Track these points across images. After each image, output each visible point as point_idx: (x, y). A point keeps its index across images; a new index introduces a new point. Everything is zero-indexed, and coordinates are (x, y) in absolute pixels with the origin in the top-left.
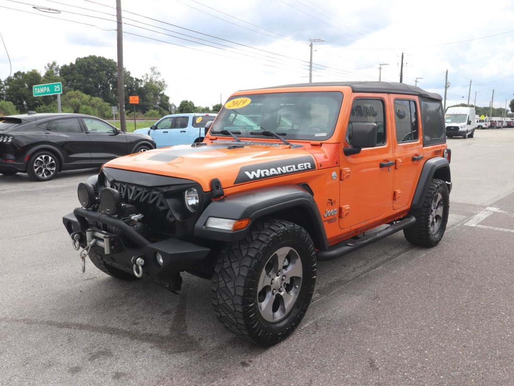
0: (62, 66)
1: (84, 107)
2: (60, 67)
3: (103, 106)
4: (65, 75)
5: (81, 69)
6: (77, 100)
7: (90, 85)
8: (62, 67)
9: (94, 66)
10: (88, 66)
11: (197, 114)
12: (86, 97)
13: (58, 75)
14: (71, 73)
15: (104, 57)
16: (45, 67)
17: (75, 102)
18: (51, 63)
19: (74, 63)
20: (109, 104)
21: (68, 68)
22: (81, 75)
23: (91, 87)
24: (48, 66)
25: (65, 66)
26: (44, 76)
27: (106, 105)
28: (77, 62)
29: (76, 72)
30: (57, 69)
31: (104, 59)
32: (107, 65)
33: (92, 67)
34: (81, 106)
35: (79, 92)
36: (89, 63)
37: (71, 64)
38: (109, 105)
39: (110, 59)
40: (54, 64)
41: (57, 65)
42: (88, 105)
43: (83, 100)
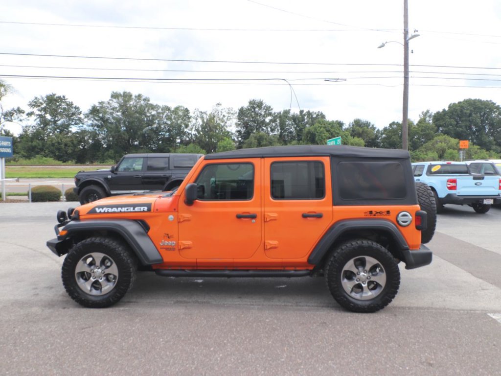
0: (435, 112)
1: (450, 151)
2: (433, 114)
3: (471, 150)
4: (437, 121)
5: (453, 114)
6: (444, 145)
7: (461, 129)
8: (435, 114)
9: (468, 109)
10: (461, 111)
11: (433, 163)
12: (453, 141)
13: (431, 122)
14: (443, 119)
15: (481, 99)
16: (420, 115)
17: (440, 147)
18: (425, 111)
19: (447, 109)
20: (479, 147)
21: (441, 115)
22: (452, 120)
23: (462, 131)
24: (423, 114)
25: (438, 113)
26: (417, 124)
27: (474, 149)
28: (450, 107)
29: (447, 117)
30: (430, 116)
31: (480, 101)
32: (483, 106)
33: (465, 111)
34: (447, 150)
35: (447, 137)
36: (462, 107)
37: (444, 110)
38: (478, 149)
39: (487, 101)
40: (428, 111)
41: (430, 112)
42: (454, 149)
43: (450, 144)
